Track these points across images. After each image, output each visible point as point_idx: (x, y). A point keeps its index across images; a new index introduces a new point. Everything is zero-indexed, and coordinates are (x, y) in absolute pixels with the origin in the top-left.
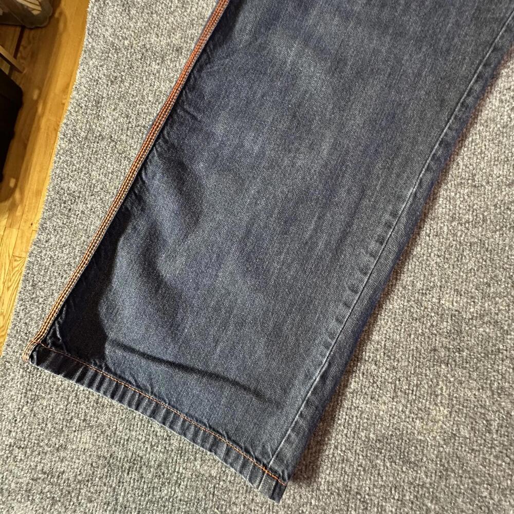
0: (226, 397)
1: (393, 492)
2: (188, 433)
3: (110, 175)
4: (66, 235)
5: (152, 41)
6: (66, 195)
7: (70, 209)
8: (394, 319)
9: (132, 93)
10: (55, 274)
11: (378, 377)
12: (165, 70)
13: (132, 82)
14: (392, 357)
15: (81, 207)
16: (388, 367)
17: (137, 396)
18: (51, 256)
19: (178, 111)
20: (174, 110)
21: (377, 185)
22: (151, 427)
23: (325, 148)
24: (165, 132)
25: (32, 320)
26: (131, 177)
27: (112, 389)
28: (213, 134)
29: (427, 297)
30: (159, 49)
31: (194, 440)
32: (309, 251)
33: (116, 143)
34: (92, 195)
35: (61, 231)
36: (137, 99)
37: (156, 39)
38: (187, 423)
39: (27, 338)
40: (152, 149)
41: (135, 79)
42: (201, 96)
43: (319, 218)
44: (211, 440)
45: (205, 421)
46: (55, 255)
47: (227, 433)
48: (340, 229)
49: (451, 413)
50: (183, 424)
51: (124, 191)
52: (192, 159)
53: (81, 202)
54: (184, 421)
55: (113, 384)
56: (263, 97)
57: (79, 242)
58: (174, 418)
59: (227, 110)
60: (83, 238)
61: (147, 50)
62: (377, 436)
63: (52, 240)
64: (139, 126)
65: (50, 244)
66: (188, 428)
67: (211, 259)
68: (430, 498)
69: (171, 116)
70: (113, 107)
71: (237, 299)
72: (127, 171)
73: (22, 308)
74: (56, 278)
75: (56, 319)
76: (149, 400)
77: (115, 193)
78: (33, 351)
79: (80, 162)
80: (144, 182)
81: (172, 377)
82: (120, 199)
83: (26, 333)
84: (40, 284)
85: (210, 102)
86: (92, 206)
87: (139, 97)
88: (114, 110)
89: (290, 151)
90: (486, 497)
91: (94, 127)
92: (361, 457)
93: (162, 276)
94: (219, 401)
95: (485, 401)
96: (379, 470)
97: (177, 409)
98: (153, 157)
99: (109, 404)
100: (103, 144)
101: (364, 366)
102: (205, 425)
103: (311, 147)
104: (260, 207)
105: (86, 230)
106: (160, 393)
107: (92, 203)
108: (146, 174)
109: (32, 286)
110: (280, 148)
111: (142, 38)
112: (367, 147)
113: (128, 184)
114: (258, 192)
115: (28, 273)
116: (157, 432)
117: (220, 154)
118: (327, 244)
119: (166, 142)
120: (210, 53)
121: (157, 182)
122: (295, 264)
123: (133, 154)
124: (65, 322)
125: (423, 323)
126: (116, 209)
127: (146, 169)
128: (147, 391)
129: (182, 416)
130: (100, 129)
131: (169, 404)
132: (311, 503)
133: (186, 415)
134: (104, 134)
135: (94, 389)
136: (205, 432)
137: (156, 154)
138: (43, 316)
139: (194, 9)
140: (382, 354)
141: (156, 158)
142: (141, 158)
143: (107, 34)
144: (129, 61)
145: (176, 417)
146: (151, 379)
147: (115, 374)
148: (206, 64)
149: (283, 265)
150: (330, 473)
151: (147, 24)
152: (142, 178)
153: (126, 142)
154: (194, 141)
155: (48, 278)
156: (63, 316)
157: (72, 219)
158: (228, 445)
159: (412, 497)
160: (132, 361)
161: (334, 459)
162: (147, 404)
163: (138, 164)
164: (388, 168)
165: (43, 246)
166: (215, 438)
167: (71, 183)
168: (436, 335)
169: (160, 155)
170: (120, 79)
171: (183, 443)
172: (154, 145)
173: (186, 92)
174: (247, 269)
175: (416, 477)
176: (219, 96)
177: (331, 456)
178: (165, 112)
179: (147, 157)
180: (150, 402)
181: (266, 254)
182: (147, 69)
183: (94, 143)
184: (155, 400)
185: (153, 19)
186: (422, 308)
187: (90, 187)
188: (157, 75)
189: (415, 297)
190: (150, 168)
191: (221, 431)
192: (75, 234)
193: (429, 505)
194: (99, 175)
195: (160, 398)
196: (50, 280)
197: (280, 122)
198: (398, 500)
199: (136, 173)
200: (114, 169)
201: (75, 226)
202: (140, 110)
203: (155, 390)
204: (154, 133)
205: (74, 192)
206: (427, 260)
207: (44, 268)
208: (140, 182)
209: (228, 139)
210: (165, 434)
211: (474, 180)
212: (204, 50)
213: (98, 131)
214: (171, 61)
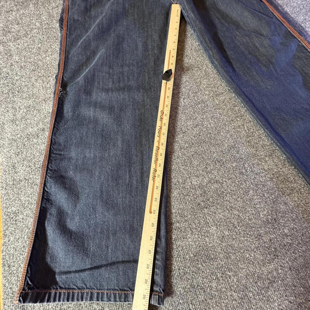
0: (122, 271)
1: (212, 276)
2: (111, 299)
3: (30, 196)
4: (18, 233)
5: (30, 130)
6: (12, 214)
7: (16, 220)
8: (177, 199)
9: (29, 156)
10: (18, 255)
11: (181, 228)
12: (40, 140)
13: (27, 151)
14: (184, 216)
15: (21, 216)
16: (183, 221)
17: (80, 294)
18: (14, 247)
19: (52, 155)
20: (50, 156)
21: (146, 148)
23: (119, 143)
24: (49, 167)
26: (41, 192)
27: (66, 297)
28: (71, 157)
29: (186, 184)
30: (34, 133)
31: (115, 301)
32: (131, 187)
33: (28, 180)
34: (24, 209)
35: (15, 232)
36: (31, 157)
37: (32, 129)
38: (109, 294)
39: (13, 295)
40: (46, 176)
41: (28, 149)
42: (60, 145)
43: (129, 172)
44: (123, 296)
45: (117, 288)
46: (15, 246)
47: (129, 288)
48: (139, 172)
49: (217, 228)
50: (107, 296)
51: (39, 200)
52: (66, 172)
53: (20, 214)
54: (107, 294)
55: (66, 294)
56: (86, 134)
57: (25, 233)
58: (102, 295)
59: (74, 145)
60: (27, 230)
61: (29, 135)
62: (193, 254)
63: (12, 239)
64: (36, 168)
65: (11, 242)
66: (110, 296)
67: (90, 211)
68: (228, 270)
69: (49, 159)
70: (22, 165)
71: (109, 223)
72: (38, 190)
74: (19, 257)
75: (26, 275)
76: (86, 292)
77: (35, 203)
78: (19, 297)
79: (14, 196)
80: (47, 192)
81: (93, 275)
82: (39, 204)
83: (12, 293)
84: (12, 264)
85: (65, 145)
86: (26, 214)
87: (32, 156)
88: (23, 166)
89: (106, 151)
91: (15, 178)
92: (191, 268)
93: (71, 230)
94: (119, 274)
95: (228, 216)
96: (201, 270)
97: (102, 290)
98: (48, 180)
99: (67, 307)
100: (22, 183)
101: (174, 226)
102: (118, 290)
103: (114, 145)
104: (102, 179)
105: (27, 226)
106: (90, 286)
107: (26, 212)
108: (47, 188)
109: (8, 267)
110: (102, 151)
111: (25, 131)
113: (40, 196)
114: (99, 173)
115: (4, 261)
117: (77, 164)
118: (137, 180)
119: (51, 170)
120: (57, 127)
121: (53, 189)
122: (128, 195)
123: (38, 181)
124: (31, 275)
125: (189, 196)
126: (38, 210)
127: (46, 186)
128: (84, 289)
129: (105, 292)
130: (19, 178)
131: (97, 289)
133: (107, 290)
134: (21, 178)
135: (57, 301)
136: (119, 293)
137: (48, 178)
138: (19, 279)
139: (44, 111)
140: (179, 217)
141: (49, 179)
142: (42, 182)
143: (9, 136)
144: (23, 143)
145: (103, 294)
146: (84, 281)
147: (65, 288)
148: (57, 131)
149: (122, 198)
151: (25, 125)
152: (46, 191)
153: (33, 178)
154: (64, 164)
155: (15, 259)
156: (29, 272)
157: (18, 224)
158: (132, 293)
159: (220, 274)
160: (71, 278)
162: (86, 296)
163: (42, 185)
165: (8, 244)
166: (125, 294)
167: (13, 208)
168: (197, 198)
169: (50, 177)
170: (21, 152)
172: (46, 174)
173: (52, 146)
174: (108, 207)
175: (218, 264)
176: (68, 141)
178: (46, 159)
179: (45, 181)
180: (87, 293)
181: (114, 197)
182: (32, 143)
183: (18, 184)
184: (89, 291)
185: (27, 122)
186: (186, 189)
187: (23, 205)
188: (37, 143)
189: (181, 187)
190: (48, 185)
191: (126, 289)
192: (22, 231)
193: (229, 274)
194: (25, 198)
195: (91, 289)
196: (17, 259)
197: (97, 141)
198: (216, 279)
199: (42, 190)
200: (31, 192)
201: (21, 227)
202: (35, 161)
203: (88, 286)
204: (44, 170)
205: (15, 211)
206: (179, 169)
207: (11, 255)
208: (46, 193)
209: (79, 157)
212: (54, 127)
213: (18, 179)
214: (42, 136)
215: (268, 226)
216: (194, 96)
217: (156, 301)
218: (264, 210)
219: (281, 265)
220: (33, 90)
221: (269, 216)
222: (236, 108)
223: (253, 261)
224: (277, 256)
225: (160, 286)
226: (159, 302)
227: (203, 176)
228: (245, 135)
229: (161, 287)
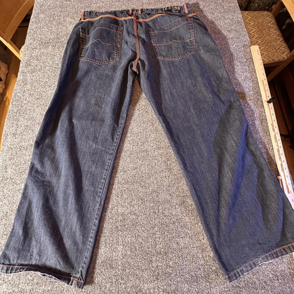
1: (109, 280)
5: (23, 144)
30: (25, 146)
33: (12, 179)
36: (19, 164)
41: (18, 157)
49: (123, 247)
61: (21, 147)
62: (102, 261)
68: (121, 279)
88: (11, 169)
90: (138, 274)
92: (97, 270)
95: (134, 241)
96: (103, 273)
107: (5, 201)
111: (20, 144)
125: (113, 219)
130: (7, 176)
139: (36, 132)
143: (8, 145)
144: (16, 152)
151: (21, 139)
159: (115, 280)
168: (117, 222)
170: (13, 158)
175: (115, 272)
182: (22, 153)
185: (23, 137)
193: (121, 281)
198: (111, 282)
214: (30, 149)
215: (159, 256)
216: (141, 145)
218: (161, 244)
219: (158, 286)
220: (33, 114)
221: (162, 249)
222: (169, 162)
223: (140, 277)
224: (158, 279)
227: (127, 207)
228: (167, 185)
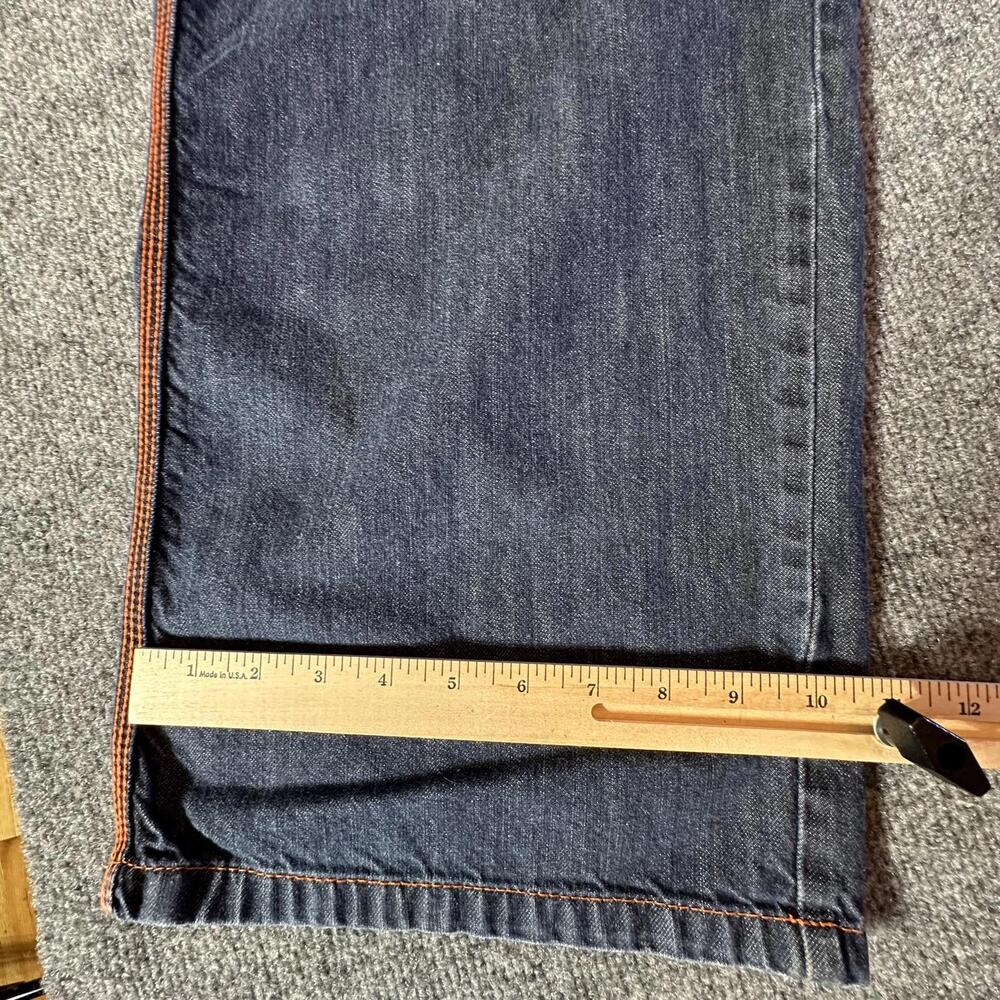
0: (617, 797)
2: (561, 929)
3: (102, 422)
4: (67, 611)
5: (57, 80)
6: (21, 517)
7: (47, 547)
9: (65, 214)
10: (84, 713)
11: (956, 580)
12: (116, 128)
13: (53, 192)
14: (968, 518)
15: (69, 527)
16: (970, 544)
17: (398, 896)
18: (55, 677)
19: (186, 192)
20: (175, 195)
21: (725, 137)
22: (484, 963)
23: (565, 106)
24: (180, 256)
25: (77, 848)
26: (151, 396)
27: (331, 905)
28: (294, 210)
29: (975, 339)
30: (79, 90)
31: (585, 940)
32: (642, 362)
33: (82, 345)
34: (81, 491)
35: (50, 606)
36: (82, 224)
37: (63, 71)
38: (549, 905)
40: (169, 310)
41: (58, 182)
42: (223, 136)
43: (628, 275)
44: (626, 918)
45: (590, 877)
46: (62, 670)
47: (656, 881)
48: (690, 277)
50: (541, 913)
51: (150, 438)
52: (270, 288)
53: (64, 518)
54: (540, 902)
56: (366, 73)
57: (102, 611)
58: (511, 908)
59: (300, 141)
60: (108, 597)
61: (54, 107)
63: (39, 638)
64: (115, 280)
65: (37, 650)
66: (557, 916)
67: (422, 491)
69: (174, 212)
70: (36, 267)
71: (527, 555)
72: (135, 393)
73: (41, 831)
74: (89, 722)
76: (431, 894)
77: (133, 458)
79: (19, 427)
80: (184, 397)
81: (462, 809)
82: (149, 458)
85: (249, 141)
86: (94, 515)
87: (87, 216)
88: (41, 272)
89: (489, 164)
91: (14, 332)
94: (601, 814)
97: (508, 881)
98: (178, 327)
100: (53, 362)
101: (913, 570)
102: (594, 887)
103: (532, 127)
104: (479, 311)
105: (107, 575)
106: (448, 864)
108: (181, 373)
109: (42, 767)
110: (464, 167)
111: (29, 85)
112: (662, 57)
113: (150, 416)
114: (461, 283)
115: (19, 743)
116: (504, 971)
117: (332, 249)
118: (678, 325)
119: (192, 278)
120: (195, 30)
121: (214, 380)
122: (626, 407)
123: (132, 350)
126: (149, 488)
127: (173, 361)
128: (415, 872)
129: (530, 895)
130: (30, 332)
131: (484, 879)
132: (955, 959)
133: (538, 884)
134: (45, 336)
136: (601, 905)
137: (182, 317)
140: (939, 521)
141: (187, 325)
142: (152, 340)
144: (24, 149)
145: (516, 903)
146: (413, 841)
148: (199, 56)
149: (597, 422)
150: (962, 865)
151: (26, 49)
152: (176, 390)
153: (104, 331)
154: (256, 246)
155: (70, 730)
157: (60, 567)
158: (673, 910)
161: (955, 826)
162: (431, 905)
163: (151, 358)
164: (733, 88)
165: (25, 662)
166: (634, 908)
167: (21, 486)
169: (193, 313)
170: (23, 198)
171: (578, 965)
172: (169, 298)
173: (183, 142)
174: (520, 471)
176: (265, 115)
177: (945, 823)
178: (157, 208)
179: (166, 333)
180: (436, 896)
181: (546, 417)
182: (74, 147)
183: (31, 367)
184: (445, 884)
185: (35, 32)
186: (978, 371)
187: (70, 472)
188: (103, 147)
190: (183, 355)
191: (638, 884)
192: (84, 598)
194: (78, 435)
195: (454, 876)
196: (78, 733)
197: (434, 108)
199: (156, 383)
200: (104, 405)
201: (76, 579)
202: (102, 243)
203: (434, 863)
204: (154, 270)
205: (38, 502)
206: (930, 255)
207: (48, 712)
208: (175, 400)
209: (335, 206)
210: (526, 965)
211: (941, 30)
212: (179, 28)
213: (28, 337)
214: (120, 103)
217: (833, 962)
225: (842, 882)
226: (848, 969)
229: (845, 890)
